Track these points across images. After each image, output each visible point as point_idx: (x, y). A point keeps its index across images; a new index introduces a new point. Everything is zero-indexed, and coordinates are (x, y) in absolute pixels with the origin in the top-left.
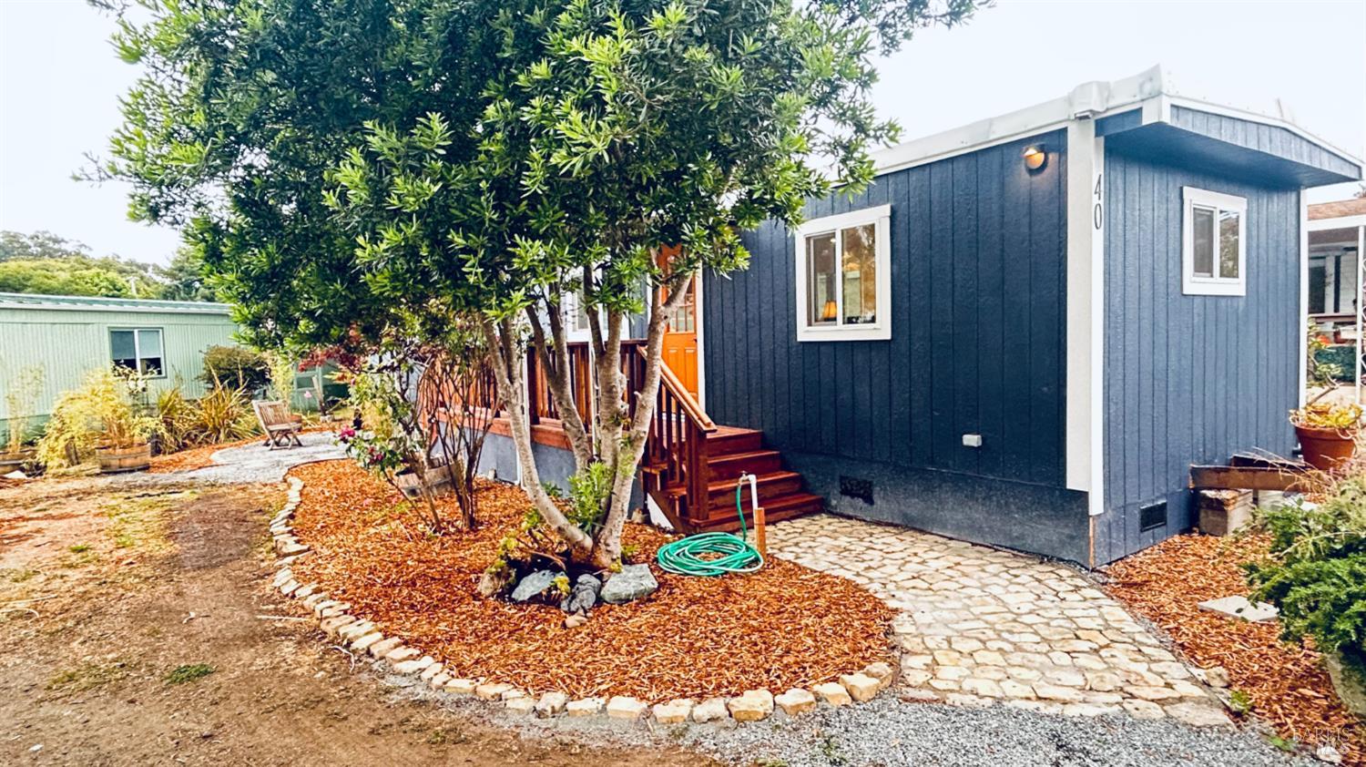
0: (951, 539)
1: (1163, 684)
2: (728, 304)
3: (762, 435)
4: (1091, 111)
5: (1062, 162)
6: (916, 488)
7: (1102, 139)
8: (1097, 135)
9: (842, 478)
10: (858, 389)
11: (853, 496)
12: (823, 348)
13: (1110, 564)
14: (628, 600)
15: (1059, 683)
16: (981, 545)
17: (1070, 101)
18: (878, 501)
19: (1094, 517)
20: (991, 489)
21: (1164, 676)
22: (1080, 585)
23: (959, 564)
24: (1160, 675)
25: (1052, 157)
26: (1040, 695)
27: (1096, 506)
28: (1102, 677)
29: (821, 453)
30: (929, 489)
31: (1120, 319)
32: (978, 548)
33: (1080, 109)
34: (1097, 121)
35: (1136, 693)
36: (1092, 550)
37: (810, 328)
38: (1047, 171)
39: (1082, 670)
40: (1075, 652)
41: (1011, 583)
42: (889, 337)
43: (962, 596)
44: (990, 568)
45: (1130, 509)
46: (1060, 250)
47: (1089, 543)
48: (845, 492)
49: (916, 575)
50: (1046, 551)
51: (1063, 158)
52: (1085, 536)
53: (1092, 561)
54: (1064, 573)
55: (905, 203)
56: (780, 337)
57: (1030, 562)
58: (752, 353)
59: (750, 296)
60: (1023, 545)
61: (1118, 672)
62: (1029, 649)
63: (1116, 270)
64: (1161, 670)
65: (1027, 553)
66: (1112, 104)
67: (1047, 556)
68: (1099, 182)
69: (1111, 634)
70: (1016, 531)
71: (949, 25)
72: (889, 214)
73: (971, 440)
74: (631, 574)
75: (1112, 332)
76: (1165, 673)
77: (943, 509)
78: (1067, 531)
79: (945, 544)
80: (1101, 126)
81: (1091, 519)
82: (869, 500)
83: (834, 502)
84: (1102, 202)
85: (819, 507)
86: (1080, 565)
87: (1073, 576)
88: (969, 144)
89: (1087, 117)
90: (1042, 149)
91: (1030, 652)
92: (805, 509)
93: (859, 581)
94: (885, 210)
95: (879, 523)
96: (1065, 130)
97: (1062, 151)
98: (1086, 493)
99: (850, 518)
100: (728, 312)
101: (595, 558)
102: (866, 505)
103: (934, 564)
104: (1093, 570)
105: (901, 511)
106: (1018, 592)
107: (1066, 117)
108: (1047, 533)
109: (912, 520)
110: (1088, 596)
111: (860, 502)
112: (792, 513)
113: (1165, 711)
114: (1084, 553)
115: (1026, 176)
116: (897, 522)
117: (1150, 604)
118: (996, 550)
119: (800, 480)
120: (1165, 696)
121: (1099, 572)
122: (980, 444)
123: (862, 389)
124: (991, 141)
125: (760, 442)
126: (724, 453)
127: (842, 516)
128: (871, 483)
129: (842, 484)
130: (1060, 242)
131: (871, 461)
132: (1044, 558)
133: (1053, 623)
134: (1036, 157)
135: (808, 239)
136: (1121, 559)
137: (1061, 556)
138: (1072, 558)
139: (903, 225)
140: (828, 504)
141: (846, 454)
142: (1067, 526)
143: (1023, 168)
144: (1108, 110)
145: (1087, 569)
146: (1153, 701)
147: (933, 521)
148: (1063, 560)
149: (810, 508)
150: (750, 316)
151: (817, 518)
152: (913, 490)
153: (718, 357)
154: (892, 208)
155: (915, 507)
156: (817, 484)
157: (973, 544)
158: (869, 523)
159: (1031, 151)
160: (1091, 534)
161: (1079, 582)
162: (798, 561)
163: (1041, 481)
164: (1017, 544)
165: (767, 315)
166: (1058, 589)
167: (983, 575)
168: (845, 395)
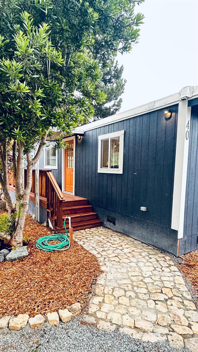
0: (136, 240)
1: (187, 325)
2: (81, 160)
3: (88, 200)
4: (186, 97)
5: (176, 116)
6: (127, 222)
7: (190, 107)
8: (188, 106)
9: (107, 216)
10: (113, 189)
11: (110, 222)
12: (104, 175)
13: (185, 255)
14: (15, 260)
15: (146, 318)
16: (144, 243)
17: (180, 94)
18: (117, 225)
19: (179, 239)
20: (148, 225)
21: (189, 319)
22: (171, 264)
23: (133, 251)
24: (187, 318)
25: (173, 114)
26: (137, 326)
27: (180, 235)
28: (164, 317)
29: (102, 208)
30: (131, 223)
31: (194, 171)
32: (143, 244)
33: (182, 96)
34: (189, 101)
35: (175, 329)
36: (178, 250)
37: (101, 169)
38: (172, 119)
39: (157, 312)
40: (158, 300)
41: (148, 261)
42: (122, 173)
43: (128, 266)
44: (143, 254)
45: (193, 236)
46: (174, 147)
47: (177, 248)
48: (108, 220)
49: (117, 255)
50: (164, 249)
51: (177, 114)
52: (176, 246)
53: (178, 254)
54: (168, 258)
55: (128, 130)
56: (94, 171)
57: (157, 252)
58: (86, 176)
59: (87, 158)
60: (157, 245)
61: (171, 315)
62: (141, 297)
63: (193, 155)
64: (188, 316)
65: (158, 248)
66: (194, 95)
67: (164, 250)
68: (188, 123)
69: (175, 292)
70: (155, 240)
71: (122, 53)
72: (124, 133)
73: (143, 209)
74: (19, 250)
75: (191, 176)
76: (190, 318)
77: (134, 230)
78: (170, 243)
79: (133, 242)
80: (190, 103)
81: (178, 240)
82: (114, 224)
83: (105, 223)
84: (189, 130)
85: (100, 224)
86: (174, 255)
87: (170, 260)
88: (148, 110)
89: (185, 99)
90: (170, 111)
91: (141, 299)
92: (96, 225)
93: (98, 256)
94: (123, 132)
95: (116, 232)
96: (178, 104)
97: (176, 112)
98: (177, 231)
99: (109, 229)
100: (81, 162)
101: (11, 243)
102: (113, 225)
103: (126, 251)
104: (178, 257)
105: (123, 228)
106: (149, 266)
107: (178, 100)
108: (165, 242)
109: (125, 232)
110: (172, 270)
111: (112, 224)
112: (91, 226)
113: (184, 343)
114: (175, 251)
115: (164, 121)
116: (121, 232)
117: (193, 276)
118: (149, 246)
119: (97, 215)
120: (186, 333)
121: (180, 258)
122: (146, 210)
123: (114, 189)
124: (154, 109)
125: (87, 202)
126: (74, 206)
127: (107, 228)
128: (115, 218)
129: (107, 218)
130: (174, 144)
131: (116, 212)
132: (163, 251)
133: (155, 284)
134: (167, 113)
135: (102, 141)
136: (189, 253)
137: (168, 251)
138: (171, 252)
139: (128, 137)
140: (104, 224)
141: (109, 209)
142: (171, 241)
143: (164, 117)
144: (192, 96)
145: (176, 257)
146: (181, 335)
147: (132, 233)
148: (169, 252)
149: (98, 225)
150: (86, 164)
151: (99, 228)
152: (126, 222)
153: (78, 176)
154: (125, 131)
155: (127, 228)
156: (101, 217)
157: (142, 243)
158: (114, 231)
159: (166, 112)
160: (178, 245)
161: (172, 263)
162: (83, 246)
163: (164, 225)
164: (155, 244)
165: (90, 164)
166: (163, 265)
167: (140, 257)
168: (109, 191)
